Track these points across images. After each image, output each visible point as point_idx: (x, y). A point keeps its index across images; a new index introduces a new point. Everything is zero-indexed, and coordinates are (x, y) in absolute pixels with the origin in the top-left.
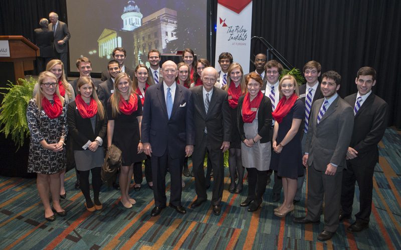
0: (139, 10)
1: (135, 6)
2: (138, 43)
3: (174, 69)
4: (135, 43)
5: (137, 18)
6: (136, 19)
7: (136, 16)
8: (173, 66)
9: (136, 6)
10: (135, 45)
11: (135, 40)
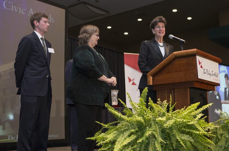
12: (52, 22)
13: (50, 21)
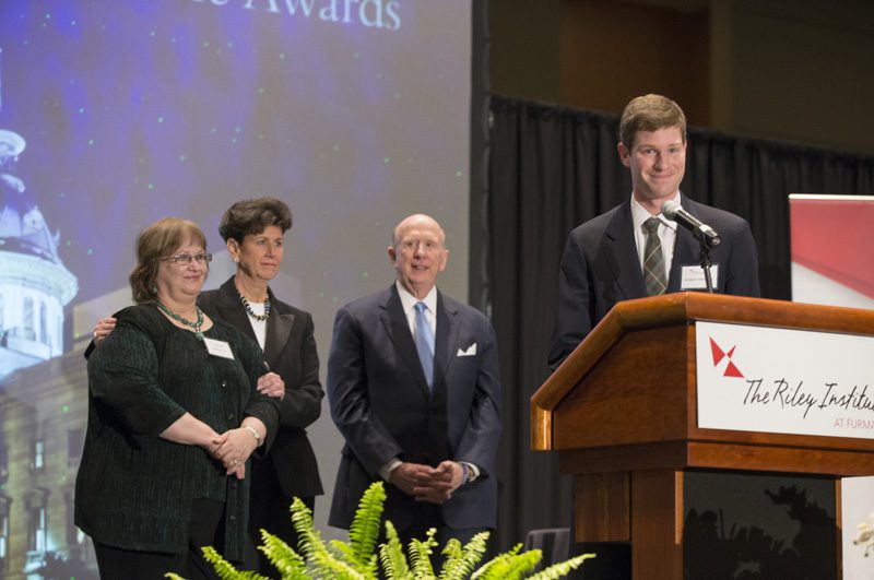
0: (51, 242)
1: (22, 212)
2: (33, 473)
3: (436, 239)
4: (14, 469)
5: (37, 296)
6: (29, 304)
7: (25, 281)
8: (433, 230)
9: (35, 216)
10: (13, 489)
11: (14, 450)
12: (389, 26)
13: (379, 23)
